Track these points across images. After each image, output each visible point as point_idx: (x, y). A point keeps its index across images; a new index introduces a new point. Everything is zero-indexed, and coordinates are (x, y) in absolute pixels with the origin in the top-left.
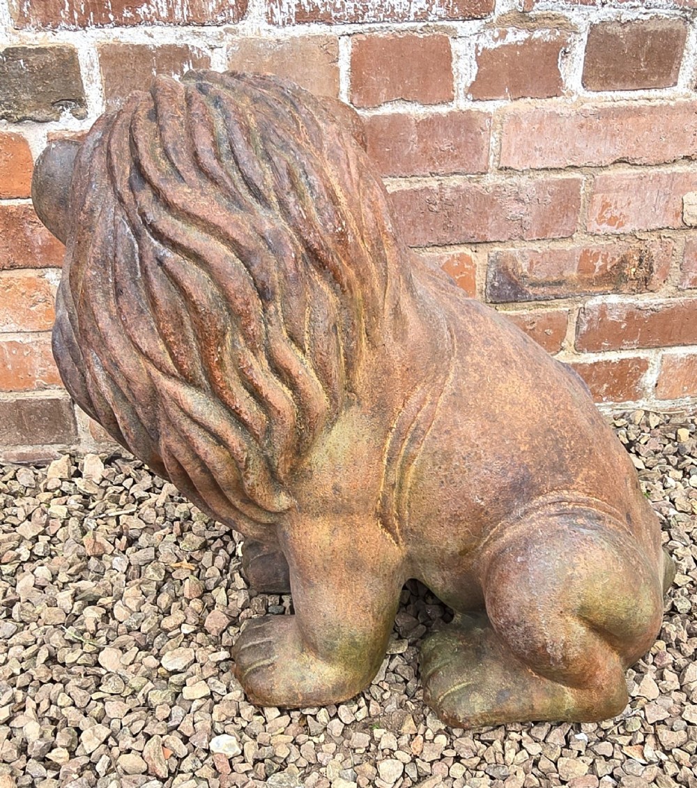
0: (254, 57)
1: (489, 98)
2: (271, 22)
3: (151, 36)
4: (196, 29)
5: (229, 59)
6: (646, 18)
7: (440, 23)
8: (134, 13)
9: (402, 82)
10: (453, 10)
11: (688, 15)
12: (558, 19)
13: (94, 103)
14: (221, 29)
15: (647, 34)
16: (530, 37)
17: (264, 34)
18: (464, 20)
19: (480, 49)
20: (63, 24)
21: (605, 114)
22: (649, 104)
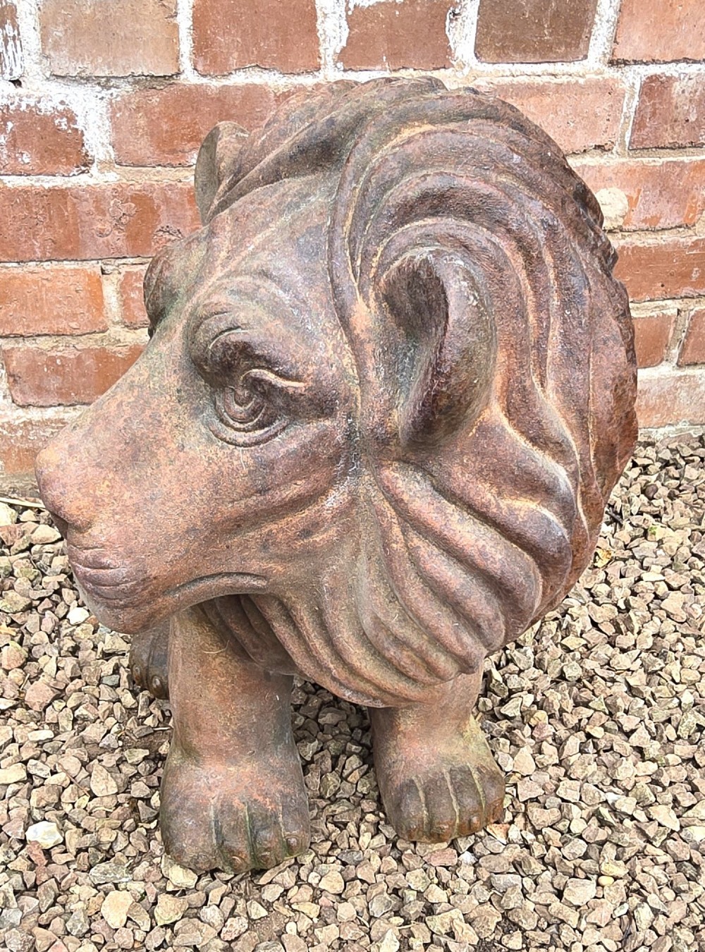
0: (71, 7)
1: (363, 68)
5: (39, 9)
9: (256, 44)
19: (351, 6)
21: (503, 92)
22: (555, 80)
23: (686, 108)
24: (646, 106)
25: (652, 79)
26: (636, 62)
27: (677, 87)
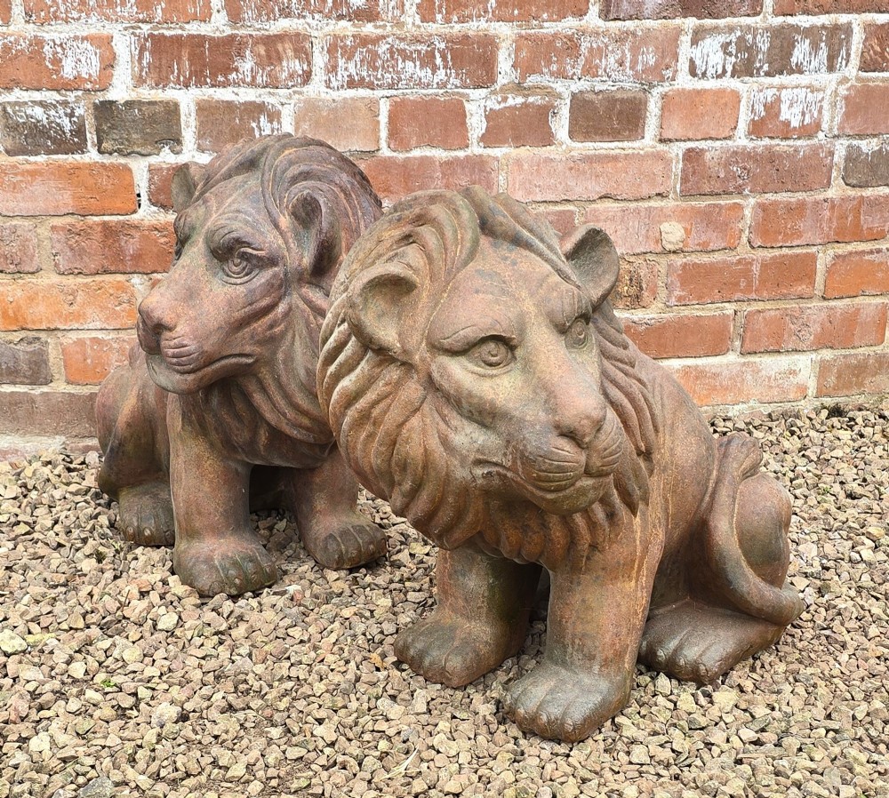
0: (315, 112)
1: (497, 146)
2: (328, 87)
3: (237, 94)
4: (272, 90)
6: (613, 89)
7: (456, 90)
8: (226, 78)
9: (428, 132)
10: (466, 81)
11: (646, 87)
12: (547, 88)
13: (188, 142)
14: (290, 91)
15: (617, 100)
16: (526, 102)
17: (323, 96)
18: (474, 88)
19: (488, 109)
20: (172, 85)
21: (588, 159)
22: (623, 152)
23: (716, 169)
24: (688, 168)
25: (689, 150)
26: (677, 140)
27: (708, 156)
